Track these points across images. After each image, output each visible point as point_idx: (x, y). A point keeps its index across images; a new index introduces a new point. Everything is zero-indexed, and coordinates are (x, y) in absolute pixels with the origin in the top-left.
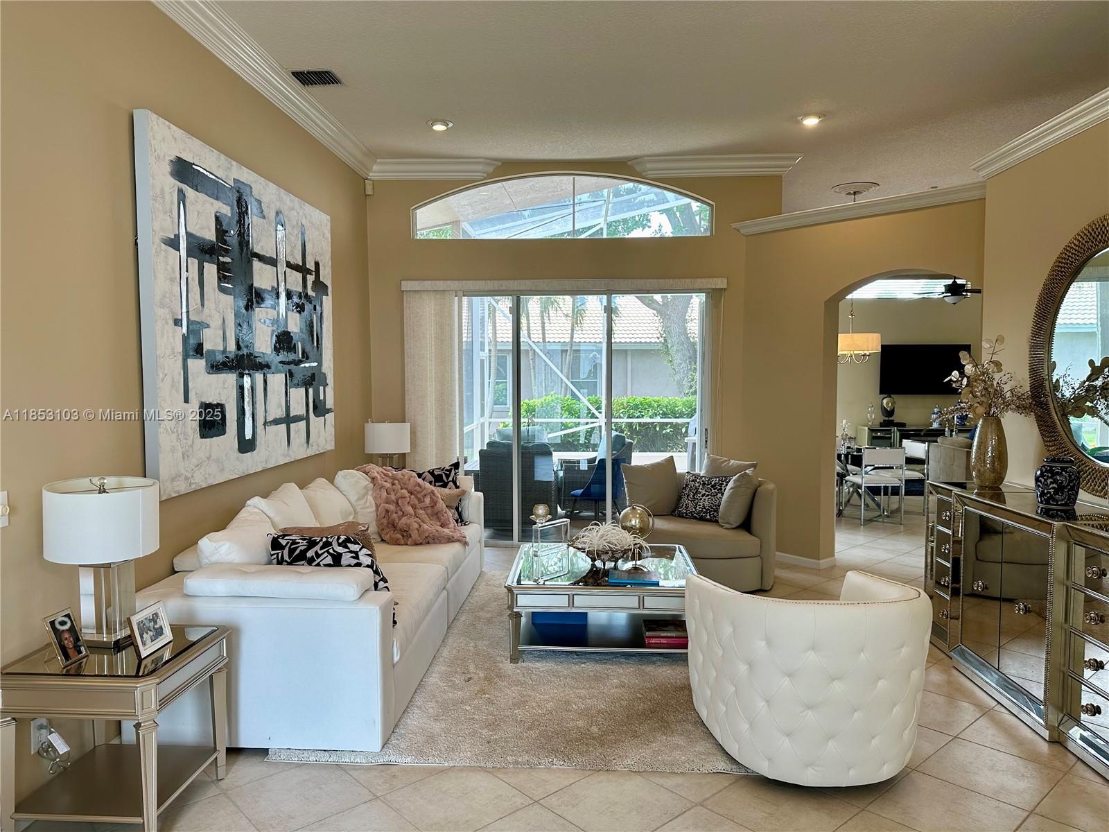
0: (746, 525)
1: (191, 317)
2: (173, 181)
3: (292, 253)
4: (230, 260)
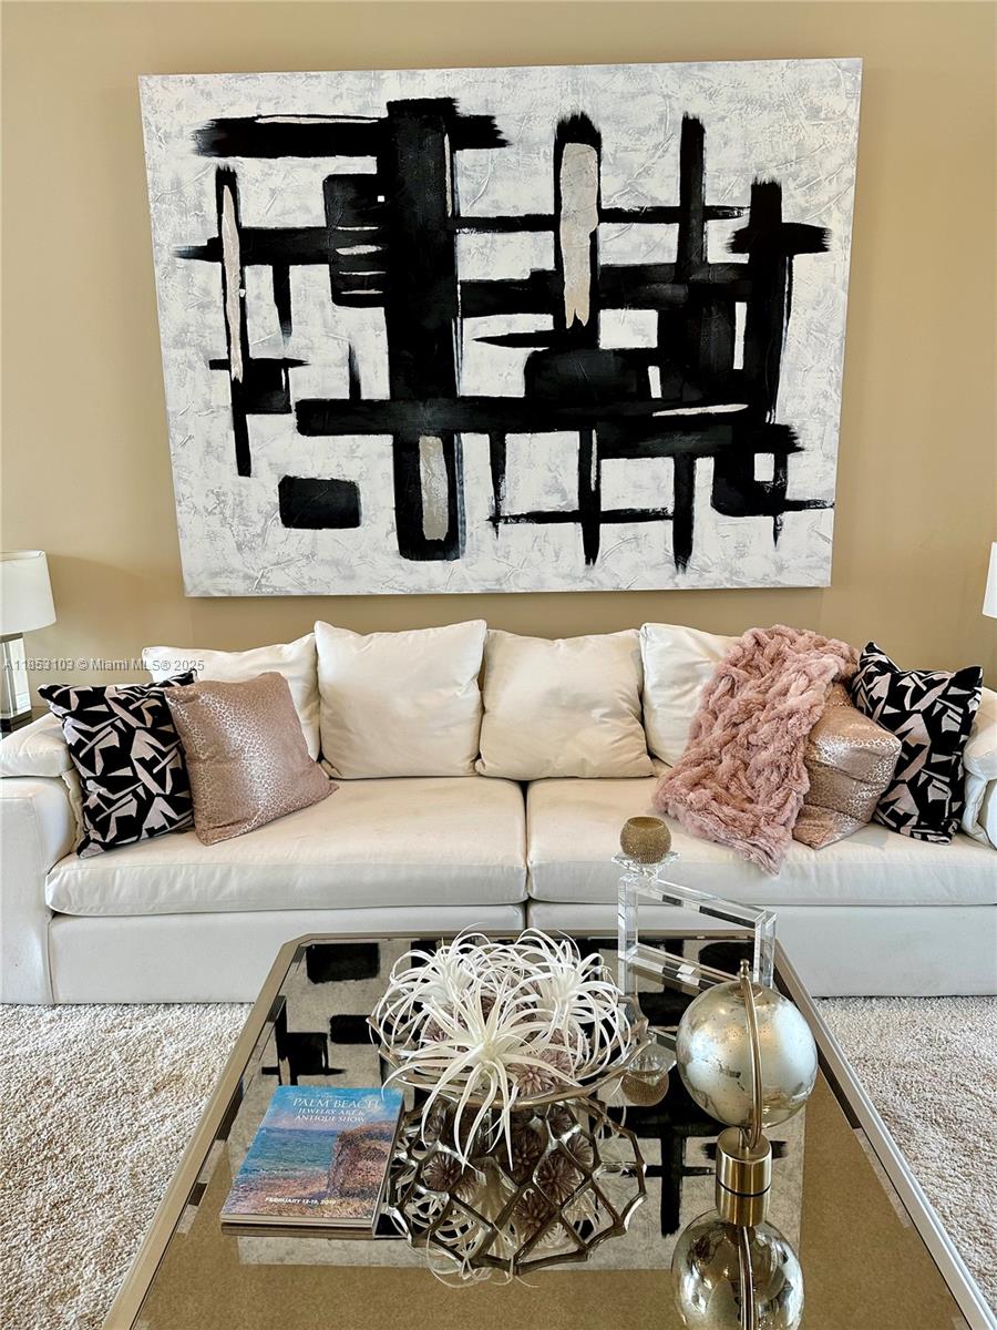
1: (254, 354)
2: (204, 160)
3: (630, 188)
4: (372, 249)
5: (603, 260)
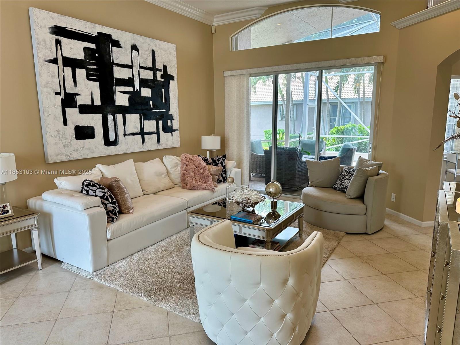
0: (361, 197)
1: (67, 91)
2: (52, 36)
3: (144, 62)
4: (96, 67)
5: (141, 77)
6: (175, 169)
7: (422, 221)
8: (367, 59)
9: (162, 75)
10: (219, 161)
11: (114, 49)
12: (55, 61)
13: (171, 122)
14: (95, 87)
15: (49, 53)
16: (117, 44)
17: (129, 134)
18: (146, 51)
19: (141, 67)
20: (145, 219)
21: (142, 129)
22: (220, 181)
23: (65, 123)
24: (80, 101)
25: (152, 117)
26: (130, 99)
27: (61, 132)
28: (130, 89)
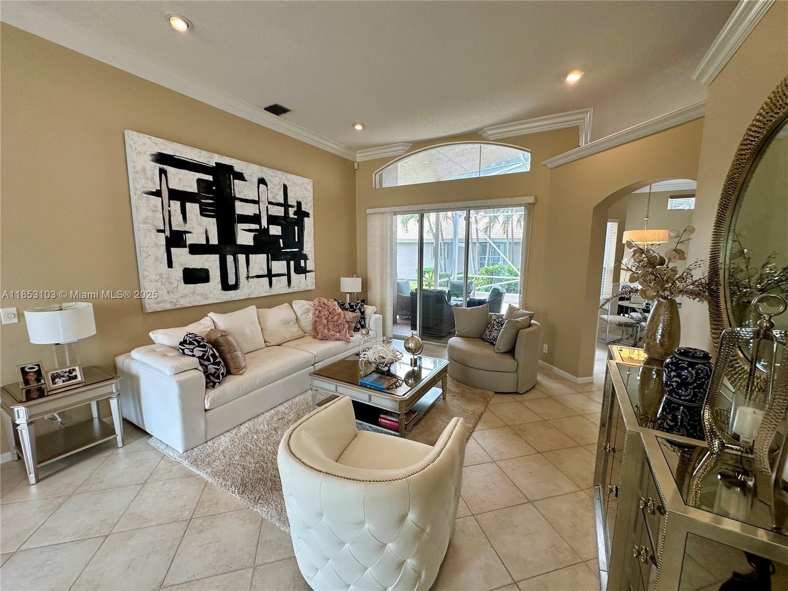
0: (511, 352)
1: (174, 228)
2: (154, 164)
3: (274, 198)
4: (212, 201)
5: (269, 213)
6: (305, 315)
7: (578, 377)
8: (516, 200)
9: (295, 211)
10: (356, 306)
11: (237, 182)
12: (158, 193)
13: (305, 263)
14: (211, 225)
15: (150, 183)
16: (240, 176)
17: (253, 277)
18: (276, 185)
19: (270, 203)
20: (258, 381)
21: (269, 270)
22: (357, 329)
23: (170, 264)
24: (190, 239)
25: (282, 257)
26: (255, 238)
27: (165, 276)
28: (257, 227)
